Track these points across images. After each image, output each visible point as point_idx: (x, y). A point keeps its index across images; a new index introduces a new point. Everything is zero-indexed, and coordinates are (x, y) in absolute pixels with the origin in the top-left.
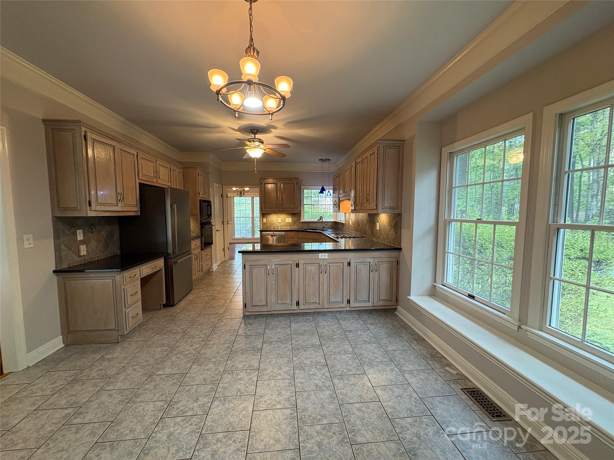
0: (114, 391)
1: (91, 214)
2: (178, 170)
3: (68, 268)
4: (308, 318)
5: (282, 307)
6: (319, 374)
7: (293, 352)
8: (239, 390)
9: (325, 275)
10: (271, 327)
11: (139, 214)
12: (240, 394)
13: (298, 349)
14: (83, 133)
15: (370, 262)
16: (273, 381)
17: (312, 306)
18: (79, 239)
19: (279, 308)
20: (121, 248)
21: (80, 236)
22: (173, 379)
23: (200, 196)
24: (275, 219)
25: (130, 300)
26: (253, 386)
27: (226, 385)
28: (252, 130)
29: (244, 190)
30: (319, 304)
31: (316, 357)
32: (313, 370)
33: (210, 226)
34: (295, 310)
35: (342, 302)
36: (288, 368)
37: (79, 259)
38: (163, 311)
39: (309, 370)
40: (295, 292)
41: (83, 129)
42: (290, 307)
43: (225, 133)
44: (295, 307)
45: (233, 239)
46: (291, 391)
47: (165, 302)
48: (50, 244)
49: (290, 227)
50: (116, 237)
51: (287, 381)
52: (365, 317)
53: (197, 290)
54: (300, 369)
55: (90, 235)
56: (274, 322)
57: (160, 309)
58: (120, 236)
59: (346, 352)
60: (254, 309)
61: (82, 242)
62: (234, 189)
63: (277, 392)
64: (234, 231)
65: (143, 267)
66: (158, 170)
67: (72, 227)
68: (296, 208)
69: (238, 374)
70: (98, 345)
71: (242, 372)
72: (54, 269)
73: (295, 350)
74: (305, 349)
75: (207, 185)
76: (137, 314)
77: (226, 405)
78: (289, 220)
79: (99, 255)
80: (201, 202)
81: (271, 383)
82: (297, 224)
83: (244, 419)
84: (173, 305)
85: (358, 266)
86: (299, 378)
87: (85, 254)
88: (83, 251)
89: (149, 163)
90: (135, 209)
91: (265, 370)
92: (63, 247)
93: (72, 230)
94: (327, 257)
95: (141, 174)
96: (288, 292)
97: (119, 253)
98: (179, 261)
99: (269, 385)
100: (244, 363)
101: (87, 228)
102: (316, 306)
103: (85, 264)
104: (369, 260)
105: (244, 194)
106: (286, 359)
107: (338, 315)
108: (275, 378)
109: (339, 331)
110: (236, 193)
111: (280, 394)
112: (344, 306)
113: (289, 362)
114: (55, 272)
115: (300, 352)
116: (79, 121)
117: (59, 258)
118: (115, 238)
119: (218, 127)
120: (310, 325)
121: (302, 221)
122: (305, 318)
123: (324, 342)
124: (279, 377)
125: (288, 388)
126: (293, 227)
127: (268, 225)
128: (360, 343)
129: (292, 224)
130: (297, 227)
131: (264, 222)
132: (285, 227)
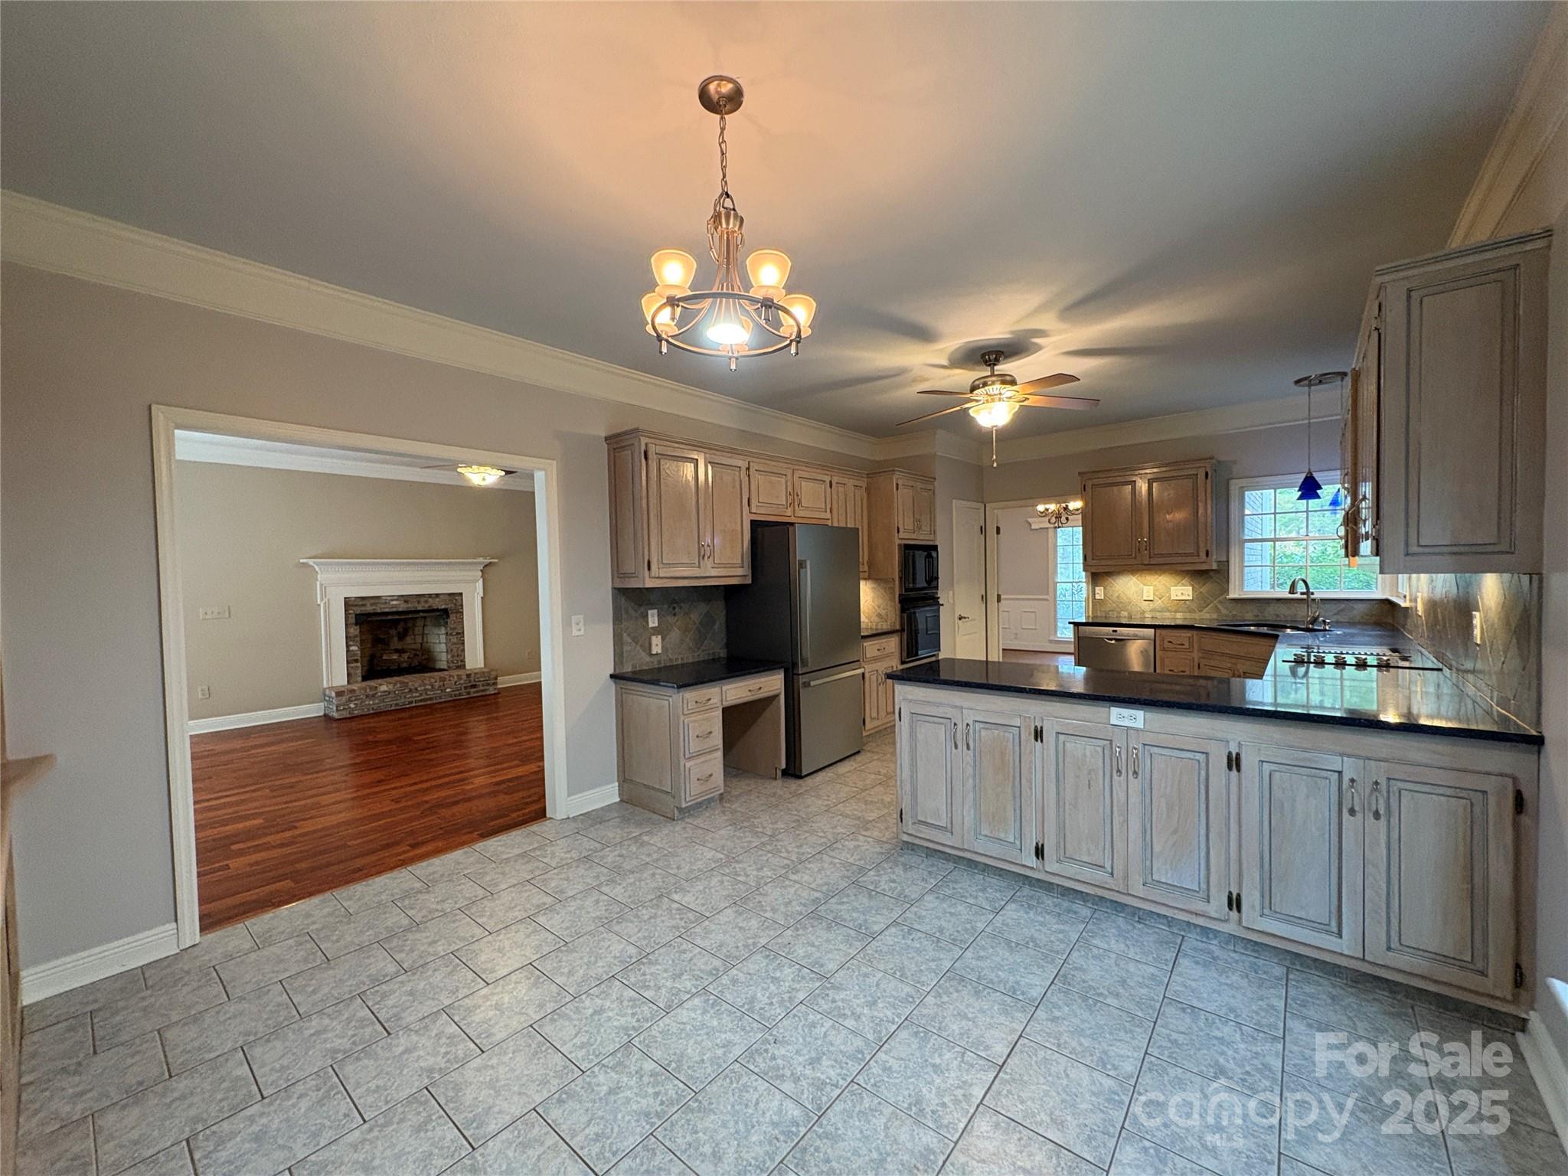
0: (606, 897)
1: (650, 584)
2: (851, 483)
3: (634, 672)
4: (1075, 907)
5: (994, 849)
6: (953, 1075)
7: (942, 982)
8: (752, 1000)
9: (1135, 785)
10: (949, 892)
11: (749, 581)
12: (748, 1010)
13: (962, 979)
14: (643, 448)
15: (1340, 773)
16: (831, 1022)
17: (1087, 874)
18: (651, 625)
19: (984, 848)
20: (727, 645)
21: (653, 621)
22: (681, 919)
23: (902, 535)
24: (1134, 589)
25: (694, 746)
26: (783, 1009)
27: (742, 977)
28: (983, 356)
29: (1066, 508)
30: (1112, 874)
31: (990, 1026)
32: (948, 1056)
33: (935, 608)
34: (1032, 868)
35: (1202, 894)
36: (889, 1013)
37: (648, 659)
38: (779, 783)
39: (937, 1050)
40: (1031, 815)
41: (644, 440)
42: (1012, 854)
43: (927, 380)
44: (1032, 860)
45: (1051, 641)
46: (844, 1071)
47: (784, 766)
48: (606, 631)
49: (1188, 616)
50: (719, 624)
51: (858, 1042)
52: (1319, 989)
53: (869, 755)
54: (916, 1034)
55: (670, 619)
56: (967, 883)
57: (776, 779)
58: (727, 621)
59: (1103, 1064)
60: (921, 832)
61: (656, 631)
62: (1041, 508)
63: (813, 1055)
64: (1055, 619)
65: (729, 687)
66: (797, 490)
67: (640, 605)
68: (1203, 554)
69: (780, 967)
70: (651, 815)
71: (790, 967)
72: (612, 672)
73: (953, 979)
74: (981, 987)
75: (925, 508)
76: (711, 775)
77: (707, 1017)
78: (1182, 591)
79: (685, 655)
80: (908, 549)
81: (822, 1025)
82: (1216, 607)
83: (708, 1065)
84: (800, 777)
85: (1277, 776)
86: (894, 1053)
87: (660, 651)
88: (657, 645)
89: (774, 479)
90: (740, 572)
91: (837, 988)
92: (626, 638)
93: (642, 609)
94: (1140, 724)
95: (754, 503)
96: (1010, 808)
97: (723, 653)
98: (813, 683)
99: (813, 1025)
100: (813, 949)
101: (666, 606)
102: (1100, 876)
103: (659, 669)
104: (1336, 763)
105: (1067, 519)
106: (908, 989)
107: (1193, 940)
108: (840, 1020)
109: (1144, 991)
110: (1047, 519)
111: (814, 1062)
112: (1213, 914)
113: (908, 999)
114: (612, 676)
115: (957, 991)
116: (637, 430)
117: (619, 656)
118: (716, 627)
119: (901, 372)
120: (1061, 932)
121: (1232, 595)
122: (1066, 904)
123: (1055, 997)
124: (850, 1023)
125: (844, 1060)
126: (1197, 616)
127: (1109, 606)
128: (1187, 1065)
129: (1194, 606)
130: (1215, 616)
131: (1097, 597)
132: (1168, 614)
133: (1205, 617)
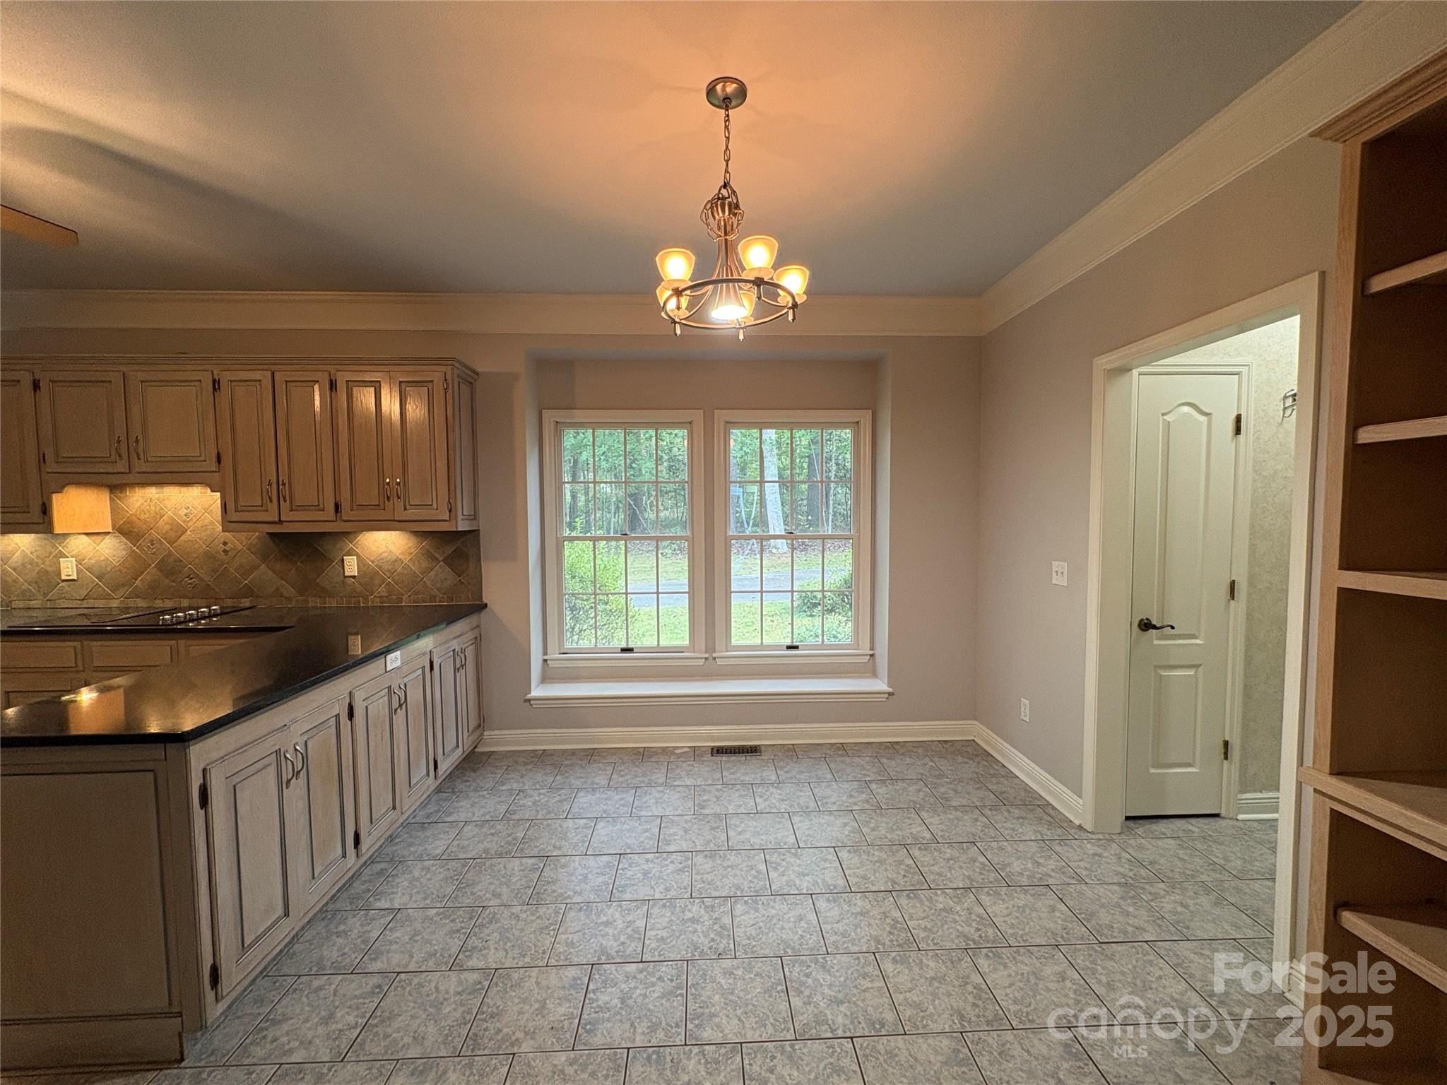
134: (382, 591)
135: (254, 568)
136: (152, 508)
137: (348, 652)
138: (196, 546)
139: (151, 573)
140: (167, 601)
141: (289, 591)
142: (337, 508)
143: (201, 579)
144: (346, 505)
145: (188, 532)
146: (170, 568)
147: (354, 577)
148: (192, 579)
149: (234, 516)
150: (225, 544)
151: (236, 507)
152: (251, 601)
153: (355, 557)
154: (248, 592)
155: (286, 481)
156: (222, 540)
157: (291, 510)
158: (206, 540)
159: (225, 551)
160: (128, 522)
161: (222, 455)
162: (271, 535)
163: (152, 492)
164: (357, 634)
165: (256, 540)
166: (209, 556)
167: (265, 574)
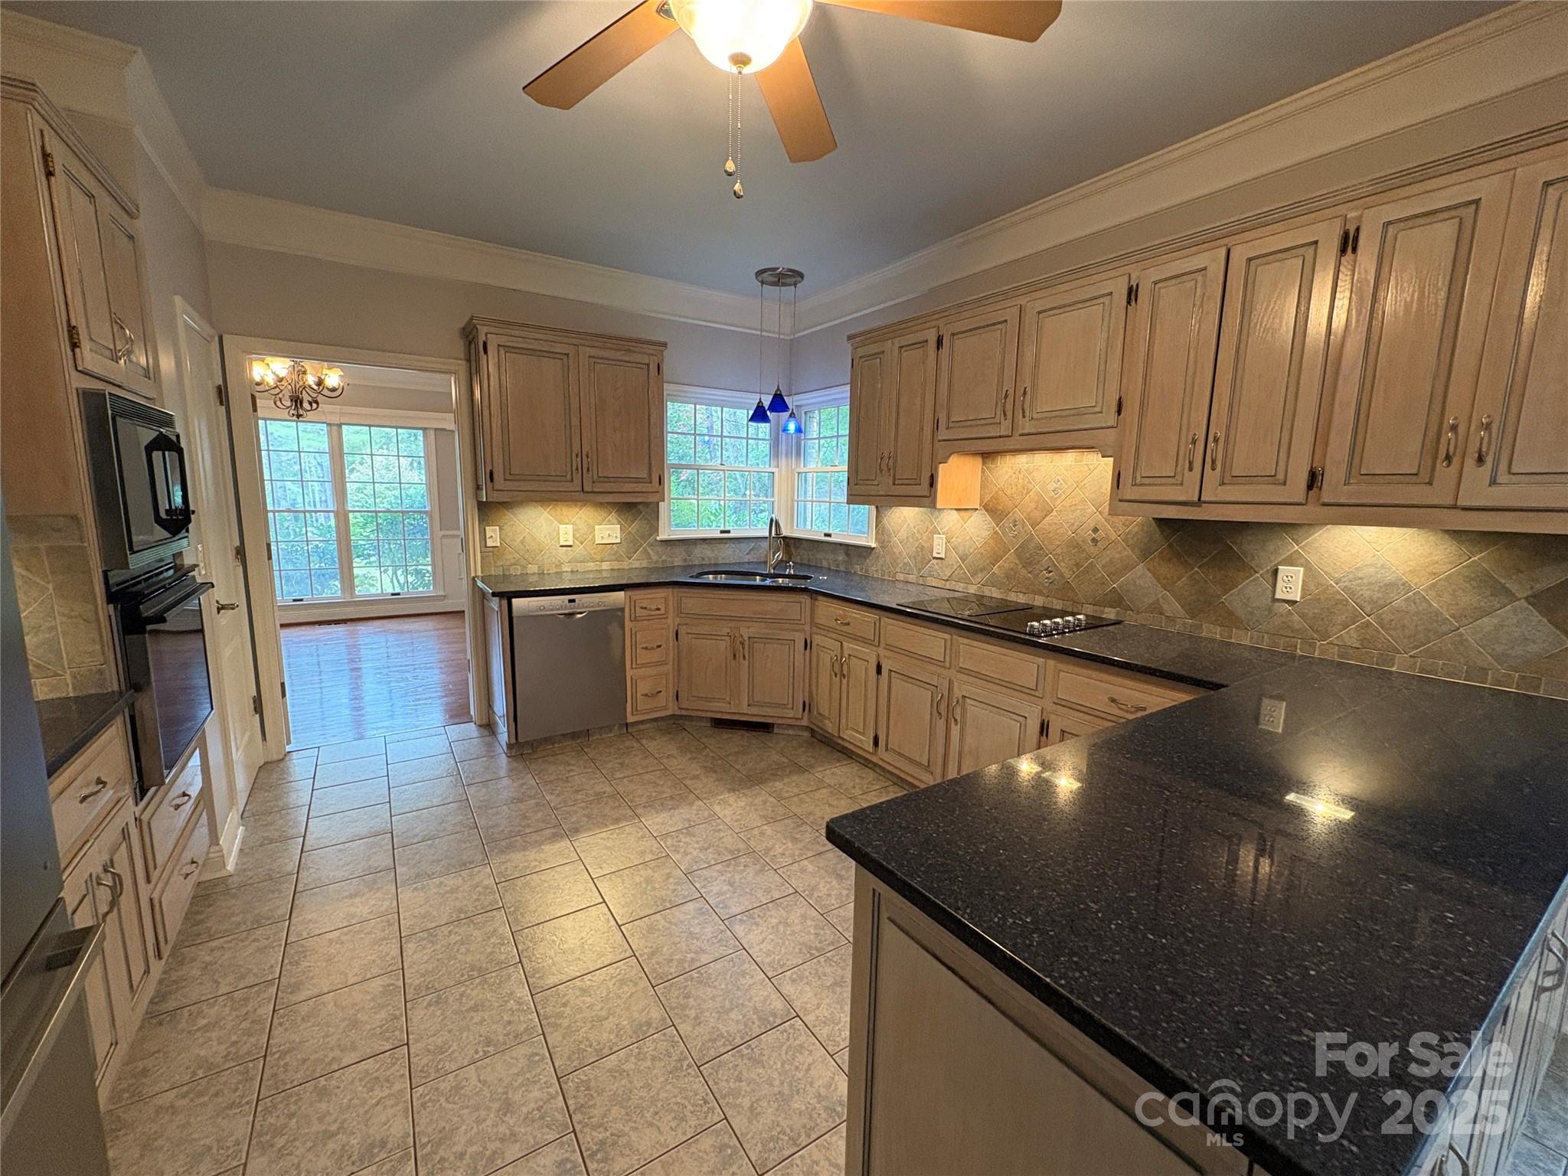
23: (87, 362)
24: (544, 529)
49: (615, 565)
68: (656, 481)
75: (130, 294)
78: (608, 530)
82: (645, 551)
121: (662, 536)
126: (625, 565)
127: (510, 556)
129: (622, 551)
130: (645, 564)
131: (490, 543)
132: (591, 566)
133: (635, 566)
134: (1350, 636)
135: (1127, 568)
136: (1020, 481)
137: (1258, 723)
138: (1061, 531)
139: (1009, 560)
140: (1021, 595)
141: (1173, 607)
142: (1314, 480)
143: (1062, 575)
144: (1334, 475)
145: (1054, 513)
146: (1029, 555)
147: (1293, 603)
148: (1050, 572)
149: (1129, 492)
150: (1096, 530)
151: (1134, 477)
152: (1118, 613)
153: (1302, 569)
154: (1117, 600)
155: (1221, 435)
156: (1092, 526)
157: (1223, 484)
158: (1073, 524)
159: (1094, 540)
160: (995, 498)
161: (1124, 401)
162: (1160, 522)
163: (1022, 460)
164: (1280, 698)
165: (1136, 529)
166: (1075, 545)
167: (1142, 580)
